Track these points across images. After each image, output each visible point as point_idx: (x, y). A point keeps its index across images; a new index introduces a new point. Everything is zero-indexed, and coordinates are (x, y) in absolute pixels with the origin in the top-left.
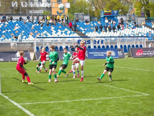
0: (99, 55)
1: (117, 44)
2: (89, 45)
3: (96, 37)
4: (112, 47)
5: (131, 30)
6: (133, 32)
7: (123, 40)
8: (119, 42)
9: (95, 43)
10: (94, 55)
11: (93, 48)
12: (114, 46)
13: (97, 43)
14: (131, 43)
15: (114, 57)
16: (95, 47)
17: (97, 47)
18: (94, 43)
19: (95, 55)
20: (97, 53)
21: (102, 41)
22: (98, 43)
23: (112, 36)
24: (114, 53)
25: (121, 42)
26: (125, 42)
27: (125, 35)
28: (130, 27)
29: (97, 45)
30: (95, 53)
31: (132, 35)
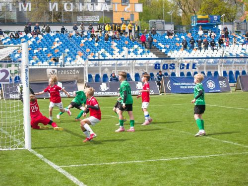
0: (188, 87)
1: (217, 69)
2: (173, 71)
3: (184, 58)
4: (209, 73)
6: (243, 49)
7: (227, 62)
8: (221, 66)
9: (183, 68)
10: (181, 87)
11: (180, 76)
12: (213, 73)
13: (185, 68)
14: (240, 67)
15: (213, 90)
16: (182, 74)
17: (185, 74)
19: (183, 87)
20: (186, 84)
21: (194, 65)
22: (188, 68)
23: (210, 57)
24: (213, 84)
25: (224, 66)
26: (231, 66)
27: (231, 54)
28: (238, 42)
29: (185, 71)
30: (183, 84)
31: (242, 55)
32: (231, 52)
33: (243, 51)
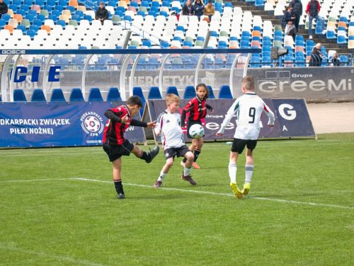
0: (32, 131)
1: (117, 81)
4: (95, 94)
5: (173, 18)
6: (179, 28)
7: (141, 64)
8: (128, 74)
10: (12, 130)
12: (104, 92)
18: (16, 81)
19: (17, 131)
20: (25, 122)
23: (89, 48)
24: (97, 123)
25: (137, 74)
27: (146, 42)
30: (17, 122)
31: (177, 45)
32: (147, 36)
33: (180, 34)
